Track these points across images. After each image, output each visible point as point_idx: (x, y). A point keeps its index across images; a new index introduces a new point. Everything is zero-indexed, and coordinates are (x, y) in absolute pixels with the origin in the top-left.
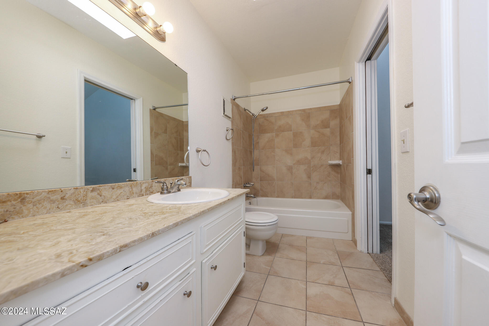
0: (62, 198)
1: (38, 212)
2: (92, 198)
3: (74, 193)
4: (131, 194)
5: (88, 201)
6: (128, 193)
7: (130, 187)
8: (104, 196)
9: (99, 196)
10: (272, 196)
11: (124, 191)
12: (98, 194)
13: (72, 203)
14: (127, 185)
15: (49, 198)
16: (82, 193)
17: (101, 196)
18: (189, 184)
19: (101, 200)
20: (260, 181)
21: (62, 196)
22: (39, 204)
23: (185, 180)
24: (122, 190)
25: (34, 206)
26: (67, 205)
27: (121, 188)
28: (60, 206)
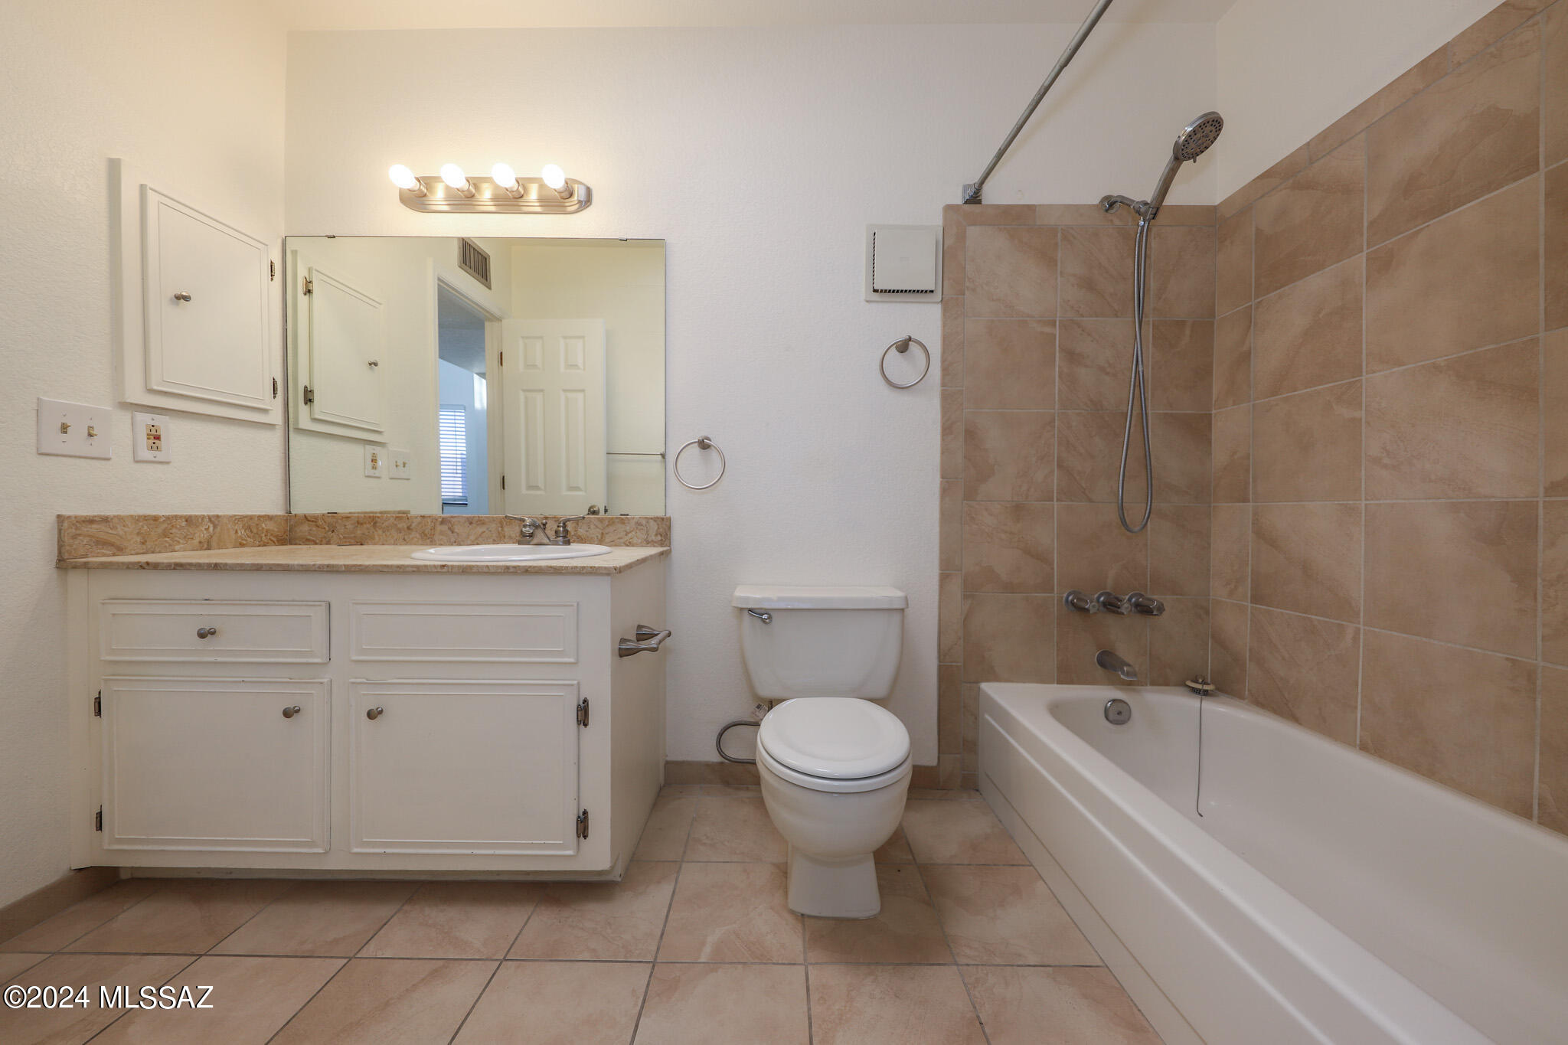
0: (409, 528)
1: (386, 541)
2: (442, 533)
3: (420, 523)
4: (501, 538)
5: (436, 537)
6: (494, 535)
7: (499, 525)
8: (458, 534)
9: (449, 532)
10: (1325, 726)
11: (488, 529)
12: (449, 529)
13: (418, 535)
14: (494, 521)
15: (396, 525)
16: (429, 523)
17: (453, 532)
18: (659, 538)
19: (453, 540)
20: (1256, 599)
21: (409, 524)
22: (388, 531)
23: (642, 525)
24: (484, 529)
25: (384, 532)
26: (413, 538)
27: (483, 524)
28: (406, 537)
